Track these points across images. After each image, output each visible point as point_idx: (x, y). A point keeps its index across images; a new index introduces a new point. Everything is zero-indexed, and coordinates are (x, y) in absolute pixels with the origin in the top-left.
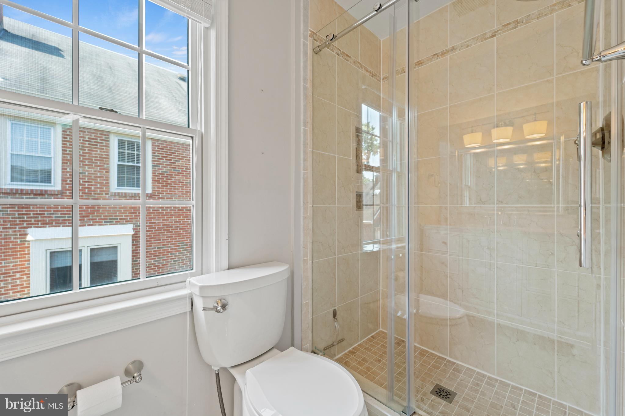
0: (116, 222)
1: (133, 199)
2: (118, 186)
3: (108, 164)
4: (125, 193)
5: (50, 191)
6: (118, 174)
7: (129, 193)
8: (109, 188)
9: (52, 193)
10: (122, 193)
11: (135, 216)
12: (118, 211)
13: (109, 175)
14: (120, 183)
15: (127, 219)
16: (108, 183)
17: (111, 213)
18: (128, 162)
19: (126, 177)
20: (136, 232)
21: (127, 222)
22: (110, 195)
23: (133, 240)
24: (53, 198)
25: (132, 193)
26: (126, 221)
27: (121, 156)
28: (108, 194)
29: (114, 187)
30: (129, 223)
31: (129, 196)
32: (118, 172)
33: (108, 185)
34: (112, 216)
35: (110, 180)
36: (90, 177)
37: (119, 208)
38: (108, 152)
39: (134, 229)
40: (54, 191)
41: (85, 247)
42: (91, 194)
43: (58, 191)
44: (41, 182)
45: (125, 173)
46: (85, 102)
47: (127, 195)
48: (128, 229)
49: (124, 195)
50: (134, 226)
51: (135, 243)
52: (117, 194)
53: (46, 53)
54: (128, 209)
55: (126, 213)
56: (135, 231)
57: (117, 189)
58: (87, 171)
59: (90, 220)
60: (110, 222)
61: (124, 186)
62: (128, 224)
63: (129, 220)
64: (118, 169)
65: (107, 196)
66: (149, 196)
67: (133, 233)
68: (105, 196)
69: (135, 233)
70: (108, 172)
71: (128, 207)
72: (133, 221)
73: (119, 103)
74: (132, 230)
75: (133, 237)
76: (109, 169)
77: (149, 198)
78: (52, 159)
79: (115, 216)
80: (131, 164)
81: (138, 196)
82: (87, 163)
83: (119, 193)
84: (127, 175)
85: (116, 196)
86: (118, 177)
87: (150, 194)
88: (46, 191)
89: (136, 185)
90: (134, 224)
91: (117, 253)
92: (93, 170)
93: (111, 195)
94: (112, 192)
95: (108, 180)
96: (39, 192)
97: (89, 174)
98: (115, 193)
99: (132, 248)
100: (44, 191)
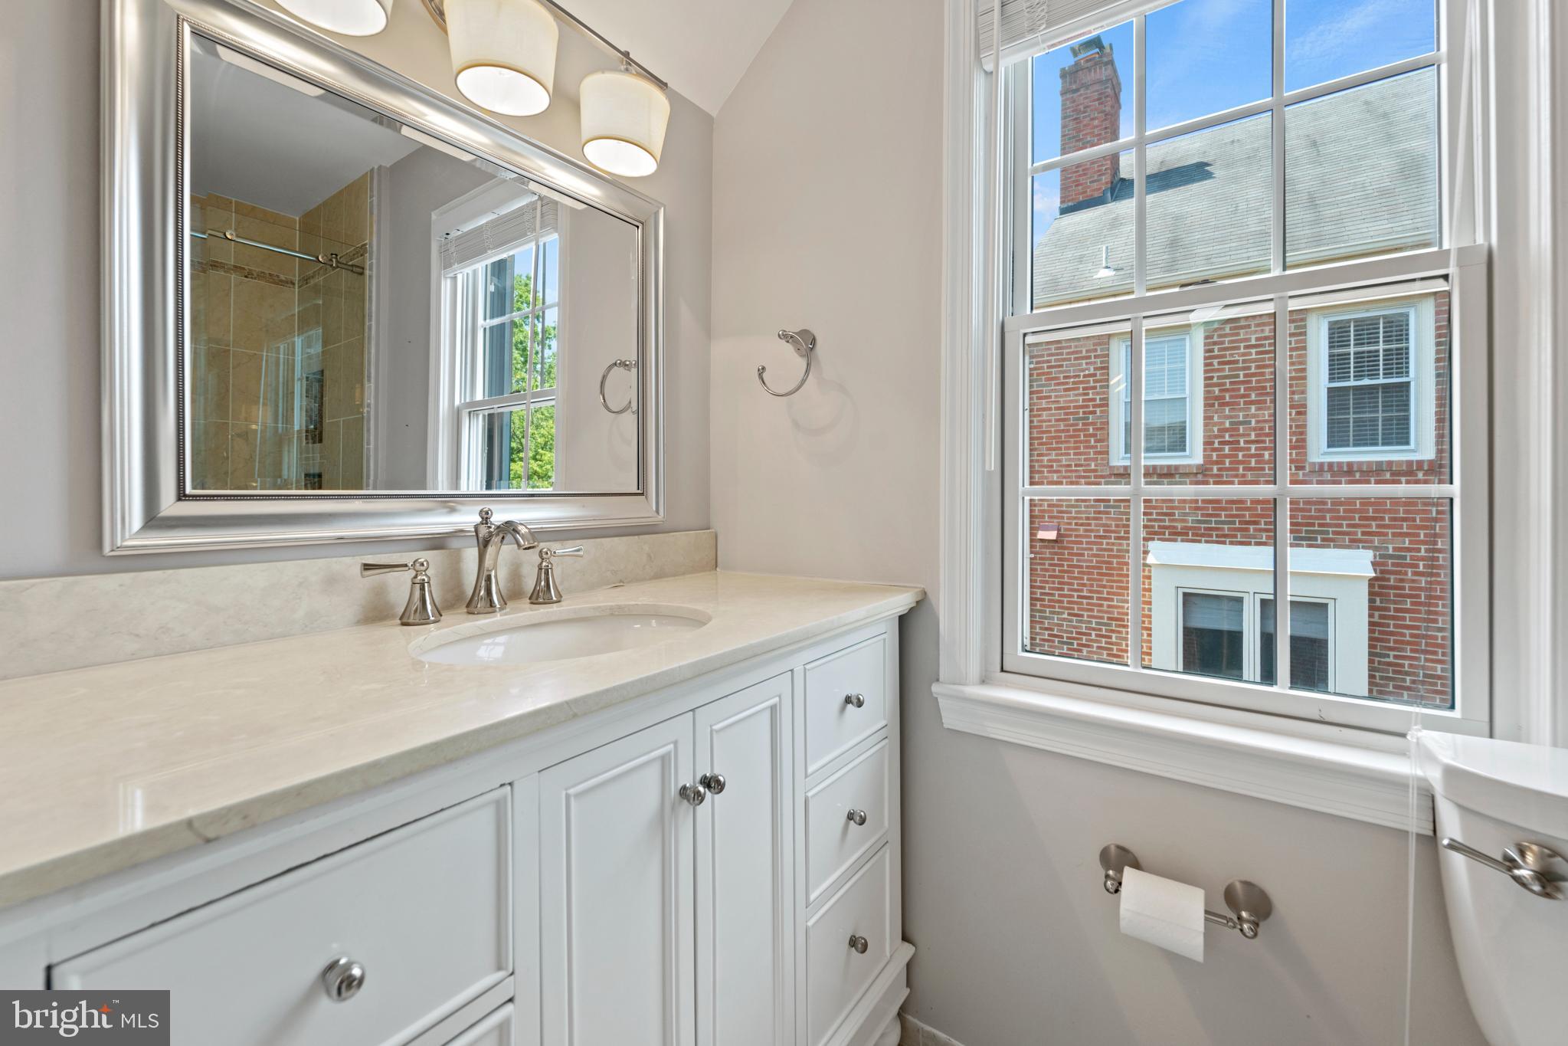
0: (1323, 540)
1: (1373, 479)
2: (1329, 446)
3: (1303, 392)
4: (1350, 464)
5: (1184, 466)
6: (1329, 415)
7: (1360, 463)
8: (1305, 454)
9: (1187, 472)
10: (1340, 464)
11: (1378, 526)
12: (1329, 511)
13: (1305, 420)
14: (1337, 437)
15: (1355, 533)
16: (1304, 440)
17: (1311, 517)
18: (1357, 377)
19: (1351, 421)
20: (1382, 572)
21: (1354, 544)
22: (1307, 470)
23: (1371, 593)
24: (1188, 480)
25: (1369, 463)
26: (1352, 541)
27: (1338, 366)
28: (1303, 468)
29: (1319, 450)
30: (1361, 545)
31: (1362, 472)
32: (1328, 410)
33: (1304, 444)
34: (1313, 525)
35: (1308, 432)
36: (1262, 429)
37: (1333, 504)
38: (1304, 363)
39: (1374, 564)
40: (1189, 466)
41: (1248, 592)
42: (1263, 469)
43: (1198, 467)
44: (1170, 450)
45: (1349, 409)
46: (1249, 258)
47: (1355, 469)
48: (1359, 563)
49: (1345, 469)
50: (1375, 556)
51: (1378, 603)
52: (1326, 468)
53: (1180, 186)
54: (1358, 506)
55: (1353, 518)
56: (1378, 568)
57: (1325, 454)
58: (1254, 416)
59: (1261, 530)
60: (1309, 539)
61: (1348, 446)
62: (1359, 548)
63: (1359, 536)
64: (1328, 401)
65: (1301, 473)
66: (1426, 468)
67: (1373, 575)
68: (1296, 474)
69: (1379, 575)
70: (1305, 413)
71: (1358, 502)
72: (1372, 542)
73: (1333, 227)
74: (1371, 567)
75: (1371, 586)
76: (1305, 406)
77: (1424, 475)
78: (1188, 400)
79: (1320, 525)
80: (1366, 382)
81: (1387, 471)
82: (1253, 397)
83: (1331, 465)
84: (1354, 413)
85: (1325, 474)
86: (1328, 423)
87: (1431, 462)
88: (1177, 467)
89: (1383, 439)
90: (1375, 549)
91: (1326, 624)
92: (1266, 412)
93: (1310, 472)
94: (1314, 464)
95: (1302, 433)
96: (1165, 471)
97: (1258, 422)
98: (1322, 465)
99: (1371, 616)
100: (1173, 468)
